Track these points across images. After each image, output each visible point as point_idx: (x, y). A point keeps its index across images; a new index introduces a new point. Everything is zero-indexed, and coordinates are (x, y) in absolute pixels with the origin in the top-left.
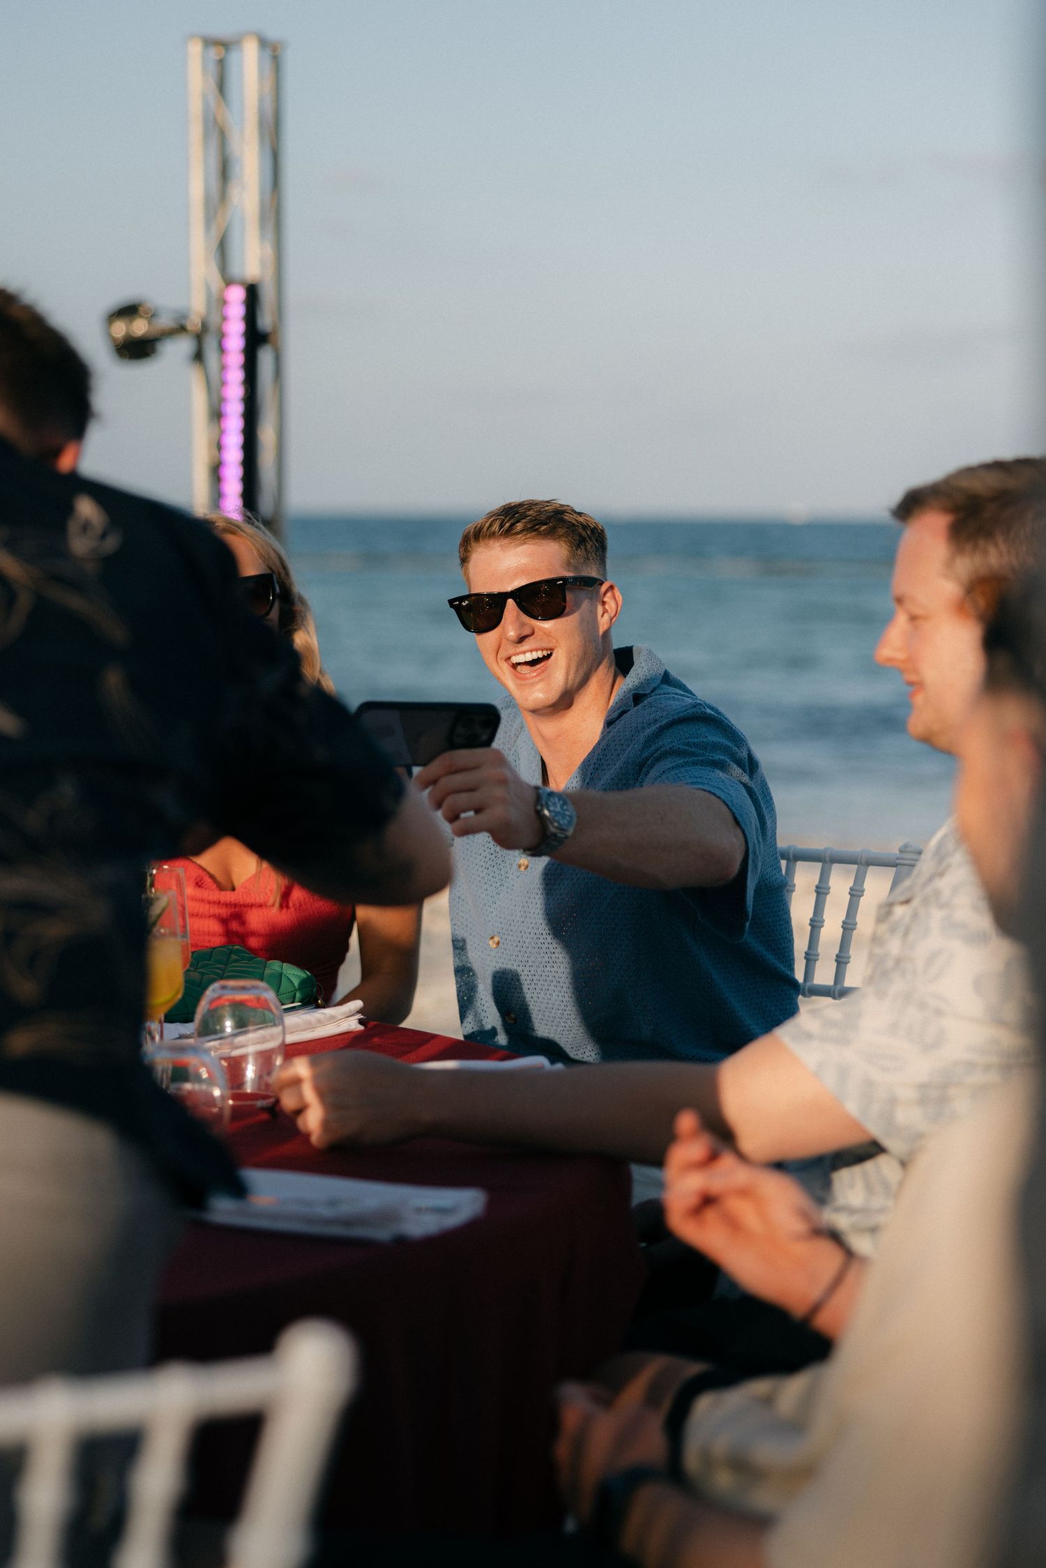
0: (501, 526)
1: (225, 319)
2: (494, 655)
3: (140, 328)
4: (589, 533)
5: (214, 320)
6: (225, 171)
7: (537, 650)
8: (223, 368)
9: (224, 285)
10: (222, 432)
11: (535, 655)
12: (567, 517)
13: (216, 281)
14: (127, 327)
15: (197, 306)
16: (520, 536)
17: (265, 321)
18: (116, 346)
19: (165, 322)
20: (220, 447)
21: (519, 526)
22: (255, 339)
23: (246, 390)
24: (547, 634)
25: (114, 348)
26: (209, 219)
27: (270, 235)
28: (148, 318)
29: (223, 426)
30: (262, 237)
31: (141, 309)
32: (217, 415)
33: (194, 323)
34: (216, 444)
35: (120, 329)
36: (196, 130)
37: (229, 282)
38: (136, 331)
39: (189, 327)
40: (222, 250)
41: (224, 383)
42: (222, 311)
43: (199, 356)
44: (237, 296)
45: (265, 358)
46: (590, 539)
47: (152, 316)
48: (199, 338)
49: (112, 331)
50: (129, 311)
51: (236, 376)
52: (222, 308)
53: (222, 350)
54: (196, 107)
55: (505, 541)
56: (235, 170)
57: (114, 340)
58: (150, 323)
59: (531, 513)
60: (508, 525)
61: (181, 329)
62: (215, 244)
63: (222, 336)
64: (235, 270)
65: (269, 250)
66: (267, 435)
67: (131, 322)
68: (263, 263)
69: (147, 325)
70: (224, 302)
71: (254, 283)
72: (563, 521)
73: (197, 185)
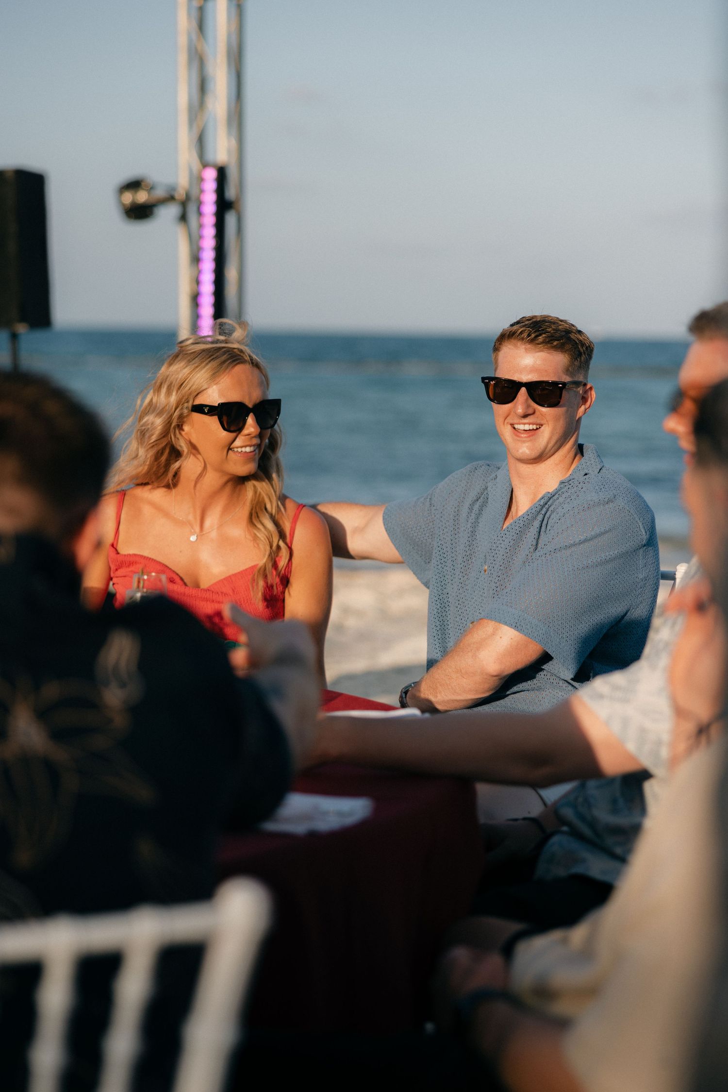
0: (529, 335)
1: (202, 191)
2: (503, 420)
3: (142, 197)
4: (584, 349)
5: (194, 193)
6: (203, 86)
7: (533, 424)
8: (201, 226)
9: (201, 167)
10: (200, 272)
11: (531, 427)
12: (572, 336)
13: (196, 164)
14: (133, 196)
15: (182, 181)
16: (540, 346)
17: (231, 193)
18: (125, 210)
19: (160, 193)
20: (198, 282)
21: (541, 339)
22: (224, 205)
23: (217, 242)
24: (542, 414)
25: (124, 211)
26: (192, 119)
27: (234, 131)
28: (148, 190)
29: (200, 268)
30: (229, 133)
31: (143, 184)
32: (196, 259)
33: (180, 194)
34: (195, 280)
35: (128, 198)
36: (182, 58)
37: (205, 165)
38: (140, 200)
39: (177, 196)
40: (201, 142)
41: (201, 237)
42: (200, 186)
43: (183, 218)
44: (211, 175)
45: (231, 219)
46: (584, 353)
47: (151, 189)
48: (184, 204)
49: (122, 199)
50: (134, 185)
51: (209, 232)
52: (200, 184)
53: (200, 214)
54: (183, 40)
55: (528, 346)
56: (210, 86)
57: (124, 205)
58: (149, 193)
59: (549, 330)
60: (533, 336)
61: (171, 198)
62: (195, 137)
63: (200, 204)
64: (210, 157)
65: (234, 142)
66: (231, 274)
67: (136, 192)
68: (229, 151)
69: (147, 195)
70: (201, 180)
71: (223, 166)
72: (569, 339)
73: (183, 96)
